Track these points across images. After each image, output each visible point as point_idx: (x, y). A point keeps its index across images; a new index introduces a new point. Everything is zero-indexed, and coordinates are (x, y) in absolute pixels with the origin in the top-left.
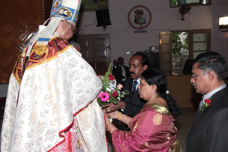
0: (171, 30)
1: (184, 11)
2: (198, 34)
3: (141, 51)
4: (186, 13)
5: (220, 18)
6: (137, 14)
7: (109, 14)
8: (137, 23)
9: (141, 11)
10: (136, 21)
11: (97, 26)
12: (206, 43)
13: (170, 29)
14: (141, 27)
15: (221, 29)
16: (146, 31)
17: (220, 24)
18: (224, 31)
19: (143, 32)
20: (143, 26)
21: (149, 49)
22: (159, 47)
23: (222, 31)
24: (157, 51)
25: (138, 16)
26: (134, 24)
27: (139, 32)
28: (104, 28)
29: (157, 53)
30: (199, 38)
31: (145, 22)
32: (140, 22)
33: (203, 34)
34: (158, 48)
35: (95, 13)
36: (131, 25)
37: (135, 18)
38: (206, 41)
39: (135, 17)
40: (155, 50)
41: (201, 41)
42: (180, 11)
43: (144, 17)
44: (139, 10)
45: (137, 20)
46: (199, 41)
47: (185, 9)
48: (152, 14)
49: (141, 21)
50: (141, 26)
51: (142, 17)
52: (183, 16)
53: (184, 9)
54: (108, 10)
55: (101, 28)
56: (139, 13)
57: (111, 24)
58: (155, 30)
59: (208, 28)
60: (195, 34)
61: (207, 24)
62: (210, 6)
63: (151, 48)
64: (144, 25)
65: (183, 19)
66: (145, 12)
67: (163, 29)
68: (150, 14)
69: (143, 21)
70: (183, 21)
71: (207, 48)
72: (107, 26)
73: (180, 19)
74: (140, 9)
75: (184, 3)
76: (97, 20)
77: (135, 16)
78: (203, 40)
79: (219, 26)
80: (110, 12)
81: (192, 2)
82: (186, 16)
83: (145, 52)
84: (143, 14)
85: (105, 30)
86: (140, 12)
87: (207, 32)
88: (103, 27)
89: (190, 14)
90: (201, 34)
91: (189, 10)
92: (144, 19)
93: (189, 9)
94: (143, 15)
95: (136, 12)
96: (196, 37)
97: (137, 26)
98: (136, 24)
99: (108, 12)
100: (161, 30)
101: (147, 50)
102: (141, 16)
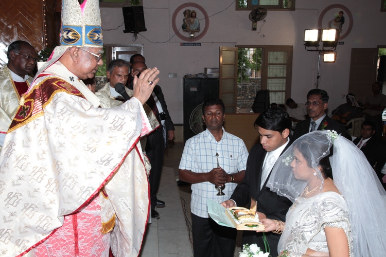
0: (238, 44)
1: (257, 17)
2: (275, 53)
3: (191, 75)
4: (259, 20)
5: (306, 31)
6: (186, 17)
7: (143, 14)
8: (187, 31)
9: (194, 12)
10: (184, 27)
11: (125, 32)
12: (285, 67)
13: (236, 43)
14: (192, 37)
15: (307, 47)
16: (200, 44)
17: (306, 39)
18: (311, 51)
19: (194, 44)
20: (195, 36)
21: (203, 72)
22: (220, 69)
23: (308, 50)
24: (215, 75)
25: (188, 19)
26: (181, 32)
27: (189, 44)
28: (135, 35)
29: (215, 79)
30: (277, 59)
31: (198, 29)
32: (191, 29)
33: (283, 53)
34: (217, 70)
35: (120, 11)
36: (177, 33)
37: (183, 23)
38: (285, 62)
39: (184, 21)
40: (213, 74)
41: (279, 62)
42: (251, 17)
43: (198, 23)
44: (189, 11)
45: (187, 26)
46: (276, 63)
47: (258, 14)
48: (210, 19)
49: (193, 27)
50: (193, 35)
51: (194, 22)
52: (255, 24)
53: (256, 14)
54: (142, 8)
55: (130, 35)
56: (190, 15)
57: (145, 30)
58: (213, 42)
59: (290, 45)
60: (272, 53)
61: (288, 39)
62: (293, 11)
63: (206, 69)
64: (197, 34)
65: (254, 29)
66: (199, 14)
67: (226, 43)
68: (207, 18)
69: (195, 28)
70: (254, 31)
71: (287, 74)
72: (140, 33)
73: (251, 28)
74: (192, 9)
75: (256, 4)
76: (125, 22)
77: (184, 19)
78: (282, 62)
79: (305, 43)
80: (144, 10)
81: (269, 4)
82: (259, 23)
83: (197, 76)
84: (195, 17)
85: (136, 39)
86: (192, 13)
87: (288, 50)
88: (133, 34)
89: (265, 21)
90: (279, 53)
91: (264, 16)
92: (198, 25)
93: (264, 14)
94: (196, 19)
95: (185, 13)
96: (272, 57)
97: (186, 35)
98: (184, 31)
99: (143, 11)
100: (223, 43)
101: (201, 74)
102: (192, 20)
